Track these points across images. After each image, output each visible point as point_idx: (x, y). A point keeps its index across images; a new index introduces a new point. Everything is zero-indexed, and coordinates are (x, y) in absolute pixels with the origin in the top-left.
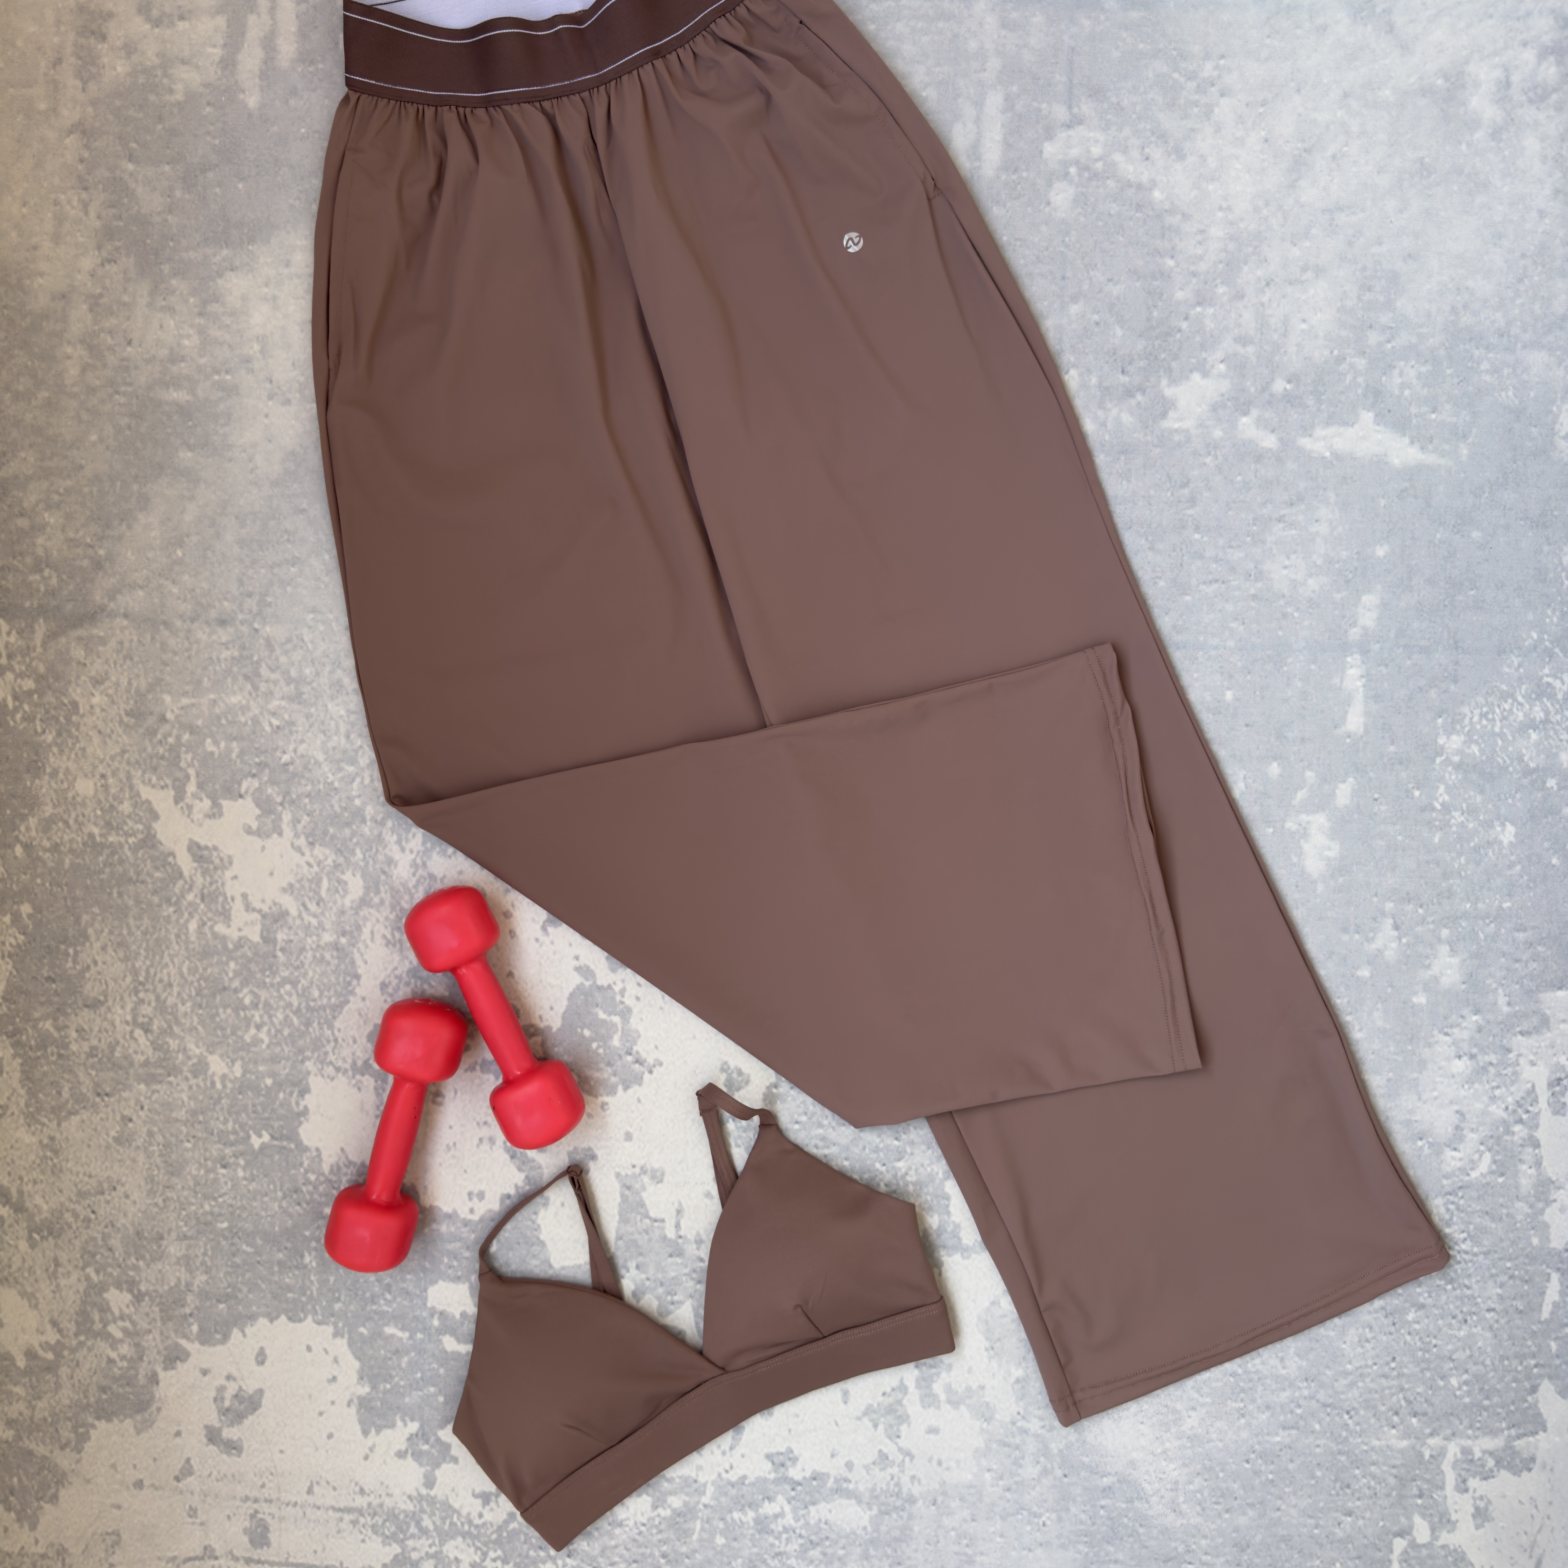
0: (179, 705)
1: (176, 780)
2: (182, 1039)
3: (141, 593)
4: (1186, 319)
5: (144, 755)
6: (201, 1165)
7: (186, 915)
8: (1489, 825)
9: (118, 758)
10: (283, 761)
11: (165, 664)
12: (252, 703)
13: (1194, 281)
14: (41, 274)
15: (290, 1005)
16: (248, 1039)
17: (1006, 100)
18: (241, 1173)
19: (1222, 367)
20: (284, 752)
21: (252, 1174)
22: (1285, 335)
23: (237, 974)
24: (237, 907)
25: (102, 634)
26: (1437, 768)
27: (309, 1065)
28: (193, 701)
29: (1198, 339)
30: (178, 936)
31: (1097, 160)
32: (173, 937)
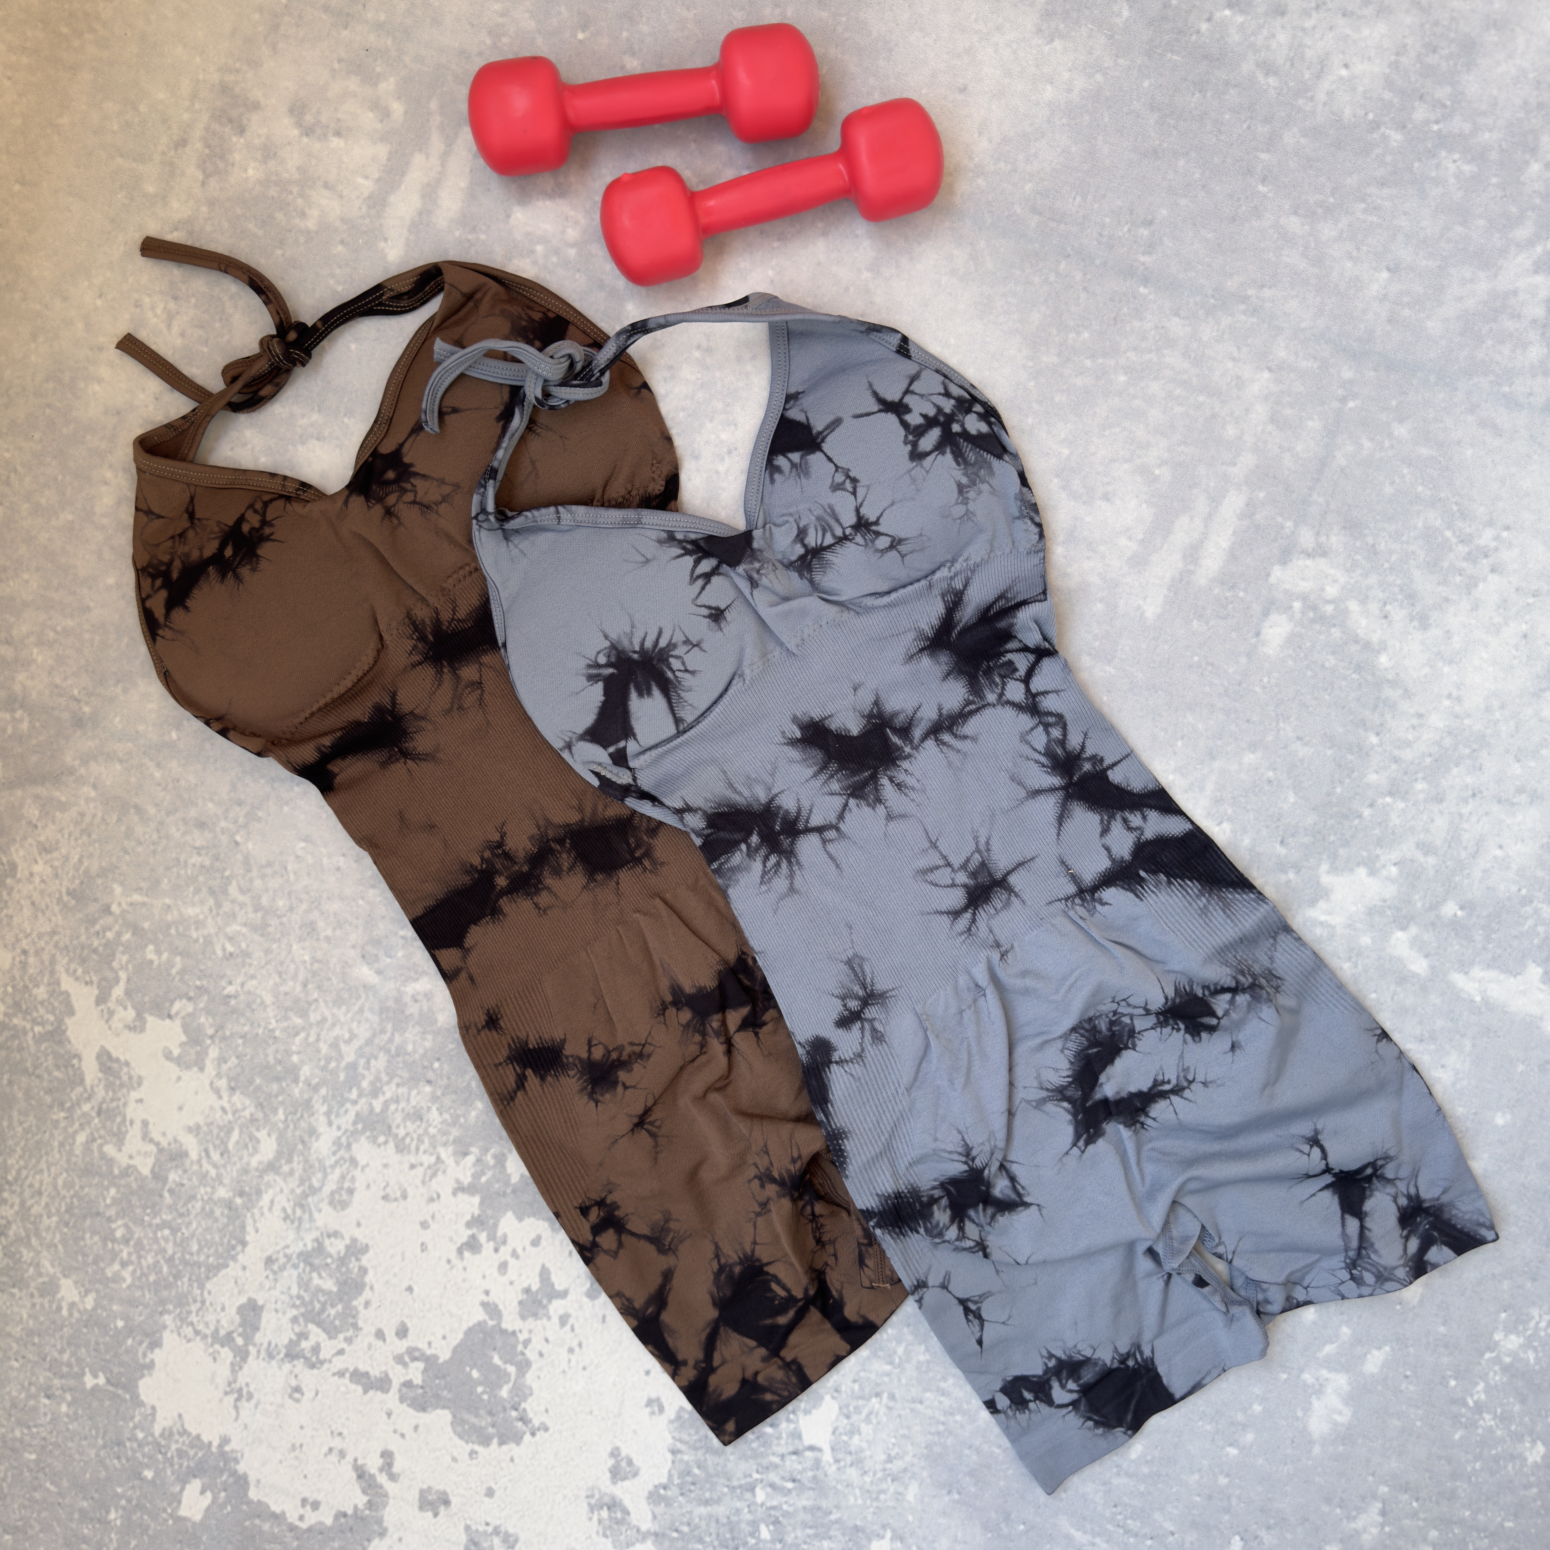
0: (129, 900)
1: (104, 979)
2: (38, 1253)
3: (118, 767)
4: (1371, 805)
5: (75, 942)
6: (23, 1387)
7: (77, 1125)
8: (1520, 1438)
9: (46, 938)
10: (226, 992)
11: (126, 852)
12: (209, 920)
13: (1394, 767)
14: (100, 381)
15: (164, 1251)
16: (109, 1273)
17: (1248, 505)
18: (64, 1408)
19: (1394, 870)
20: (230, 983)
21: (76, 1413)
22: (1474, 856)
23: (115, 1201)
24: (134, 1135)
25: (63, 799)
26: (1483, 1362)
27: (168, 1319)
28: (146, 899)
29: (1377, 831)
30: (62, 1145)
31: (1328, 602)
32: (56, 1144)
